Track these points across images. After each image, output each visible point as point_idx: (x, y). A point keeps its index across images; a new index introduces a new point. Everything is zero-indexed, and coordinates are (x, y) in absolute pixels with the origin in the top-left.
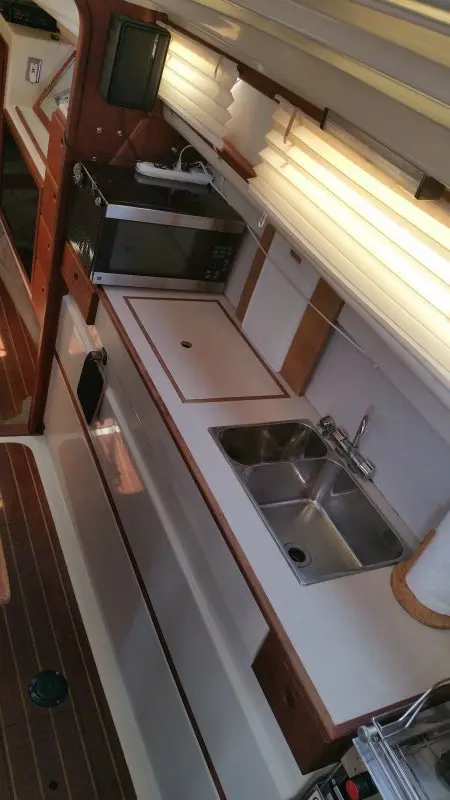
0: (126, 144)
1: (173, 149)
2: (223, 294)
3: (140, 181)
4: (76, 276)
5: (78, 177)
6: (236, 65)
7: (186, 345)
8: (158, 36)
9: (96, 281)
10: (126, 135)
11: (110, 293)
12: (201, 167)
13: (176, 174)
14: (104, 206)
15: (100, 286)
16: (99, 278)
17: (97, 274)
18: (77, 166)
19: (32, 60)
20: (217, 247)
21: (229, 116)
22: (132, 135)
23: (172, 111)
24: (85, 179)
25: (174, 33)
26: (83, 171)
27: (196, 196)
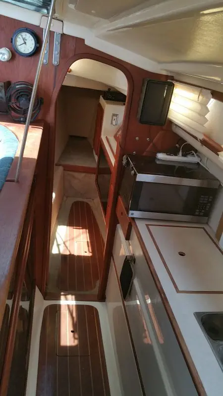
0: (151, 144)
1: (177, 145)
2: (207, 223)
3: (158, 162)
4: (122, 213)
5: (124, 162)
6: (210, 91)
7: (182, 254)
8: (167, 86)
9: (130, 216)
10: (151, 141)
11: (138, 223)
12: (193, 154)
13: (179, 158)
14: (135, 175)
15: (133, 219)
16: (132, 214)
17: (131, 212)
18: (125, 157)
19: (114, 115)
20: (202, 196)
21: (207, 120)
22: (155, 141)
23: (176, 125)
24: (128, 163)
25: (176, 84)
26: (127, 159)
27: (190, 169)
